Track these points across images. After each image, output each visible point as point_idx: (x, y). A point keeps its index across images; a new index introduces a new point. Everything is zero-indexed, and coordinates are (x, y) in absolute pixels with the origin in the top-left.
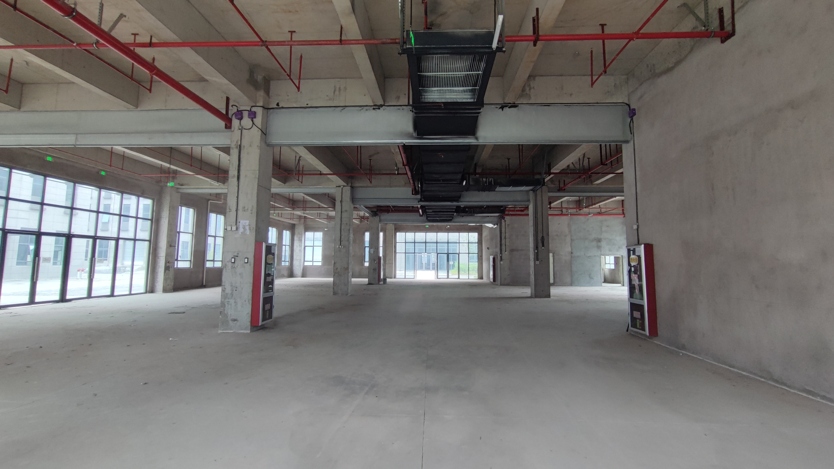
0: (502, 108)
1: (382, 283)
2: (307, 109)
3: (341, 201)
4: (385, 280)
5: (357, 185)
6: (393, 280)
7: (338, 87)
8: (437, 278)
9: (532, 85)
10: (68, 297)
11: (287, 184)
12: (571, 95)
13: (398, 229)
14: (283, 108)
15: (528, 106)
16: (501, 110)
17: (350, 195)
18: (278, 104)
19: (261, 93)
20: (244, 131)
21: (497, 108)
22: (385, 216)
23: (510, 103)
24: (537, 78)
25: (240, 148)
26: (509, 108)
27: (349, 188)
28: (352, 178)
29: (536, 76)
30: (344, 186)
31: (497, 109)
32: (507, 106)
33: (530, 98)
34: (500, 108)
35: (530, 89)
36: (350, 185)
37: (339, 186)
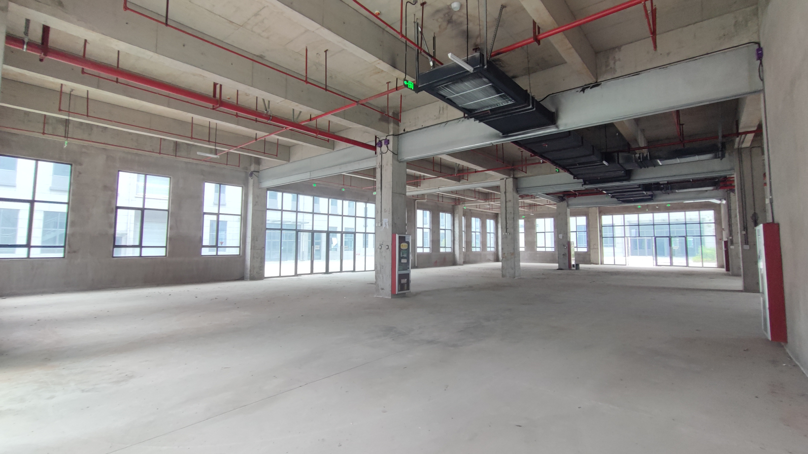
0: (583, 90)
1: (575, 268)
2: (422, 130)
3: (505, 192)
4: (577, 265)
5: (519, 176)
6: (599, 266)
7: (442, 106)
8: (657, 265)
9: (617, 57)
10: (330, 271)
11: (461, 182)
12: (668, 54)
13: (603, 212)
14: (407, 132)
15: (613, 81)
16: (582, 92)
17: (512, 186)
18: (404, 130)
19: (391, 125)
20: (383, 154)
21: (577, 91)
22: (572, 201)
23: (591, 84)
24: (622, 48)
25: (381, 167)
26: (591, 88)
27: (511, 180)
28: (513, 170)
29: (621, 46)
30: (507, 178)
31: (578, 93)
32: (588, 87)
33: (615, 71)
34: (581, 91)
35: (614, 63)
36: (512, 176)
37: (503, 179)
